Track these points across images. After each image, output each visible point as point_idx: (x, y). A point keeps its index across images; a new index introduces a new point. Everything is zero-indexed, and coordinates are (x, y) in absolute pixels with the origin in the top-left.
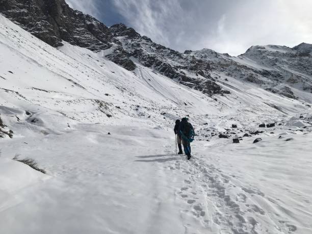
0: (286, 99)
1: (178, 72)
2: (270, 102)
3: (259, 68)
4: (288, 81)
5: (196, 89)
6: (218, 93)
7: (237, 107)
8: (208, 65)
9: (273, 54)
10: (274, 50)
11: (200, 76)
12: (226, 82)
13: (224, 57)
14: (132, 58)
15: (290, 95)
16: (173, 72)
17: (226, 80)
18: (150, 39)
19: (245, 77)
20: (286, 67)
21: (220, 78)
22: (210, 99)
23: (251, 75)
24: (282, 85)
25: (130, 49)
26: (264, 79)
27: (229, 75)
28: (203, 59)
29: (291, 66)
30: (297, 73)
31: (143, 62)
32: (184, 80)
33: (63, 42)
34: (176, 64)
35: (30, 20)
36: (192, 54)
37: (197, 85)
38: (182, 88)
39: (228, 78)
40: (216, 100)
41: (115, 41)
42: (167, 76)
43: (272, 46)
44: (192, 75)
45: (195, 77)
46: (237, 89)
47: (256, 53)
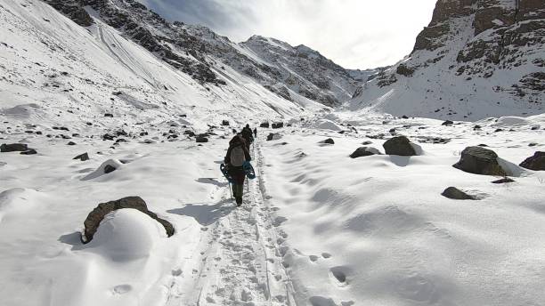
0: (283, 99)
1: (162, 43)
2: (268, 101)
3: (260, 61)
4: (286, 81)
5: (184, 71)
6: (212, 81)
7: (232, 102)
8: (203, 46)
9: (275, 49)
10: (276, 45)
11: (190, 56)
12: (223, 71)
13: (224, 41)
14: (88, 10)
15: (287, 97)
16: (153, 43)
17: (223, 68)
19: (244, 69)
20: (285, 66)
21: (217, 65)
22: (201, 87)
23: (251, 68)
24: (280, 84)
26: (264, 75)
27: (226, 63)
28: (198, 38)
29: (291, 66)
30: (296, 75)
31: (107, 19)
34: (160, 33)
36: (183, 27)
37: (186, 67)
39: (225, 66)
40: (208, 89)
42: (144, 46)
43: (274, 40)
44: (181, 54)
45: (185, 56)
46: (234, 82)
47: (258, 43)
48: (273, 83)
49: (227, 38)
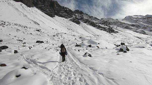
0: (142, 35)
1: (97, 24)
2: (136, 36)
3: (130, 23)
4: (143, 28)
5: (104, 30)
6: (113, 32)
7: (121, 38)
8: (110, 23)
9: (136, 18)
10: (136, 17)
11: (106, 26)
14: (80, 21)
15: (144, 33)
16: (95, 25)
17: (117, 28)
18: (87, 14)
19: (124, 27)
20: (142, 23)
21: (114, 27)
22: (109, 34)
23: (127, 26)
24: (140, 29)
25: (79, 18)
26: (133, 27)
27: (118, 26)
28: (108, 21)
29: (144, 22)
30: (147, 25)
31: (84, 21)
32: (99, 27)
33: (55, 16)
34: (96, 22)
35: (44, 9)
36: (103, 19)
37: (105, 29)
38: (97, 30)
39: (117, 27)
40: (112, 35)
41: (74, 15)
42: (92, 26)
43: (135, 16)
44: (103, 26)
45: (104, 26)
46: (121, 31)
47: (129, 18)
48: (137, 30)
49: (117, 19)
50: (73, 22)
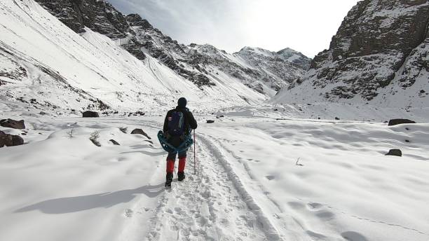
0: (257, 93)
1: (179, 64)
2: (242, 95)
3: (246, 66)
4: (263, 79)
5: (189, 80)
6: (207, 84)
8: (206, 59)
9: (259, 56)
10: (260, 53)
11: (195, 70)
12: (216, 76)
13: (221, 53)
14: (143, 49)
15: (261, 91)
16: (174, 65)
17: (217, 74)
18: (160, 32)
19: (232, 73)
20: (264, 68)
21: (212, 71)
22: (198, 89)
23: (237, 72)
24: (258, 82)
25: (142, 40)
26: (247, 76)
27: (221, 69)
28: (204, 54)
29: (269, 68)
30: (271, 74)
31: (152, 54)
32: (182, 72)
33: (86, 28)
34: (179, 57)
36: (195, 48)
37: (191, 76)
38: (178, 78)
39: (219, 72)
40: (202, 90)
41: (131, 31)
42: (169, 67)
44: (190, 69)
45: (192, 70)
46: (222, 83)
47: (247, 53)
48: (251, 82)
49: (224, 52)
50: (129, 51)
